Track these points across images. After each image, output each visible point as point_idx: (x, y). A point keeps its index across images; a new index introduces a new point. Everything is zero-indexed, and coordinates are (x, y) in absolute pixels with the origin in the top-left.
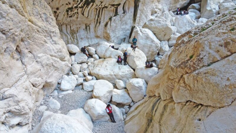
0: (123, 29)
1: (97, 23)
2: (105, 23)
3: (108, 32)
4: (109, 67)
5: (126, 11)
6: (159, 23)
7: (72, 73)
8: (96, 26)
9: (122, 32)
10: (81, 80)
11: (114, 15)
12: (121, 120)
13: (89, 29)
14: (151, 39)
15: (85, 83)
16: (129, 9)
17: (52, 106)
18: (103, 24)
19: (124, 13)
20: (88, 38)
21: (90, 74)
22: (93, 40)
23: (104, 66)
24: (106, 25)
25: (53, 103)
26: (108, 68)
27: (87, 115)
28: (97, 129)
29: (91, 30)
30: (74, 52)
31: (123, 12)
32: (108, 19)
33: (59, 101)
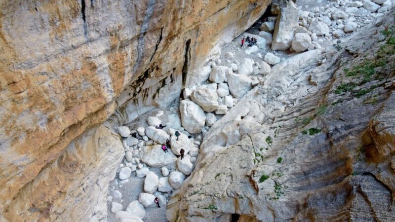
0: (171, 95)
1: (145, 96)
2: (152, 95)
3: (157, 102)
4: (157, 156)
5: (174, 79)
6: (205, 100)
7: (127, 160)
8: (144, 99)
9: (171, 97)
10: (134, 169)
11: (161, 85)
12: (164, 205)
13: (138, 102)
14: (195, 120)
15: (138, 172)
16: (177, 76)
17: (116, 196)
18: (150, 96)
19: (172, 82)
20: (137, 110)
21: (141, 162)
22: (142, 110)
23: (152, 155)
24: (154, 97)
25: (116, 194)
26: (156, 158)
27: (141, 205)
28: (148, 214)
29: (139, 103)
30: (126, 136)
31: (170, 81)
32: (156, 90)
33: (120, 191)
